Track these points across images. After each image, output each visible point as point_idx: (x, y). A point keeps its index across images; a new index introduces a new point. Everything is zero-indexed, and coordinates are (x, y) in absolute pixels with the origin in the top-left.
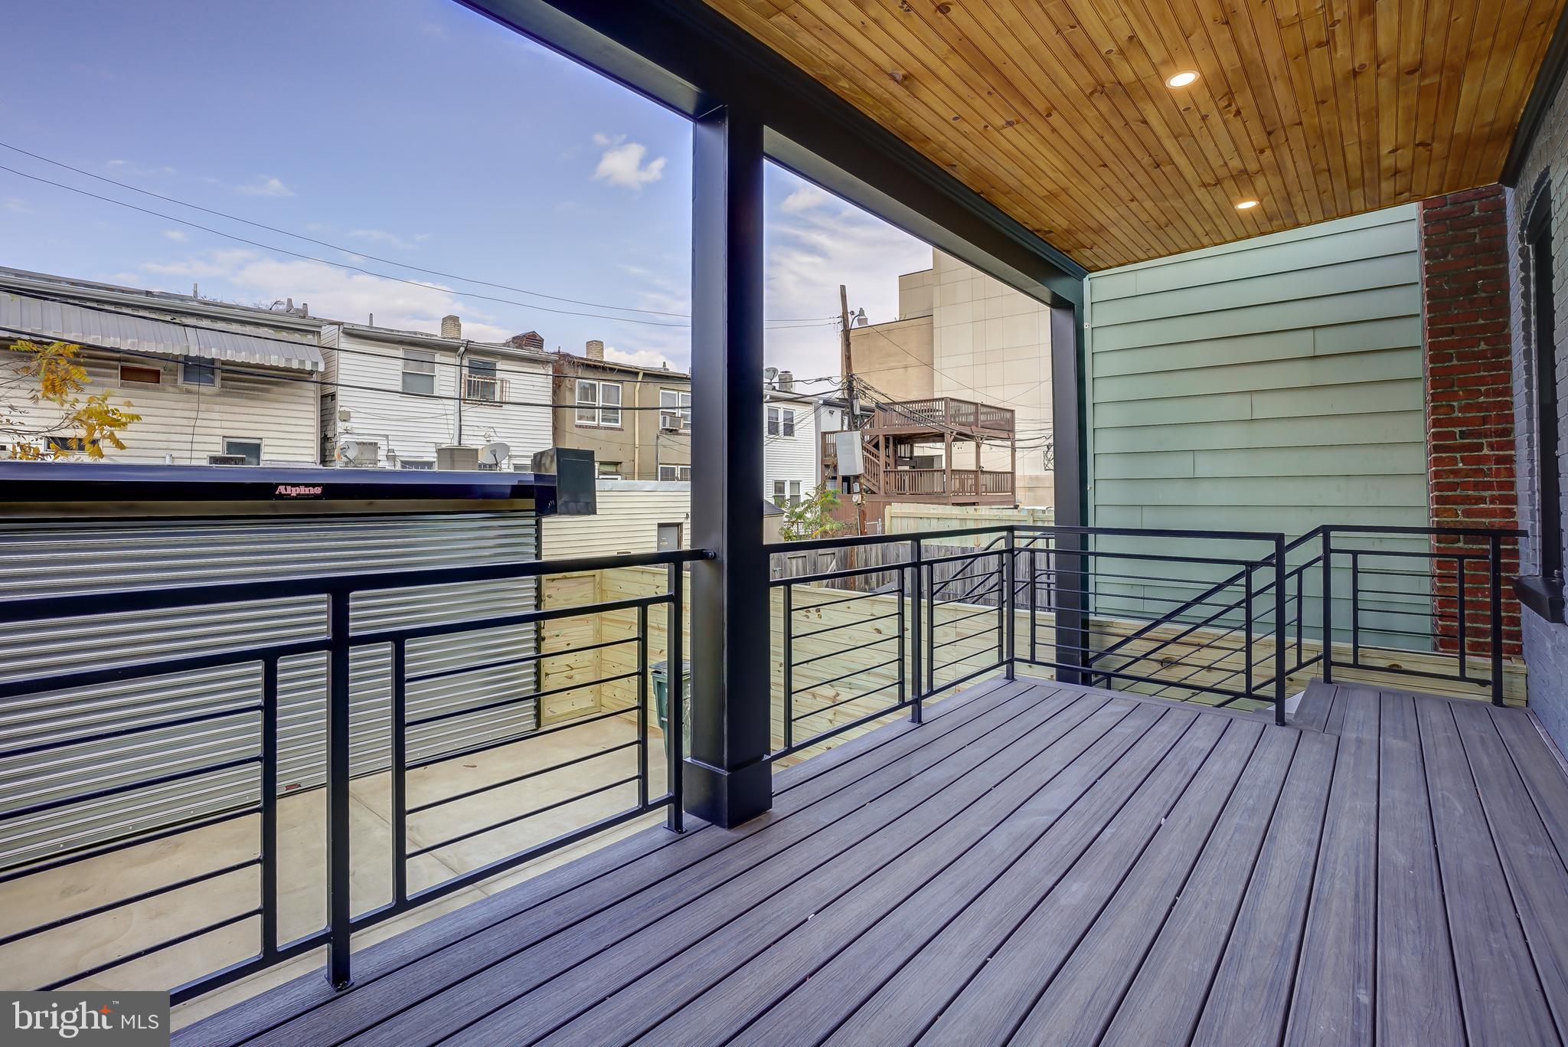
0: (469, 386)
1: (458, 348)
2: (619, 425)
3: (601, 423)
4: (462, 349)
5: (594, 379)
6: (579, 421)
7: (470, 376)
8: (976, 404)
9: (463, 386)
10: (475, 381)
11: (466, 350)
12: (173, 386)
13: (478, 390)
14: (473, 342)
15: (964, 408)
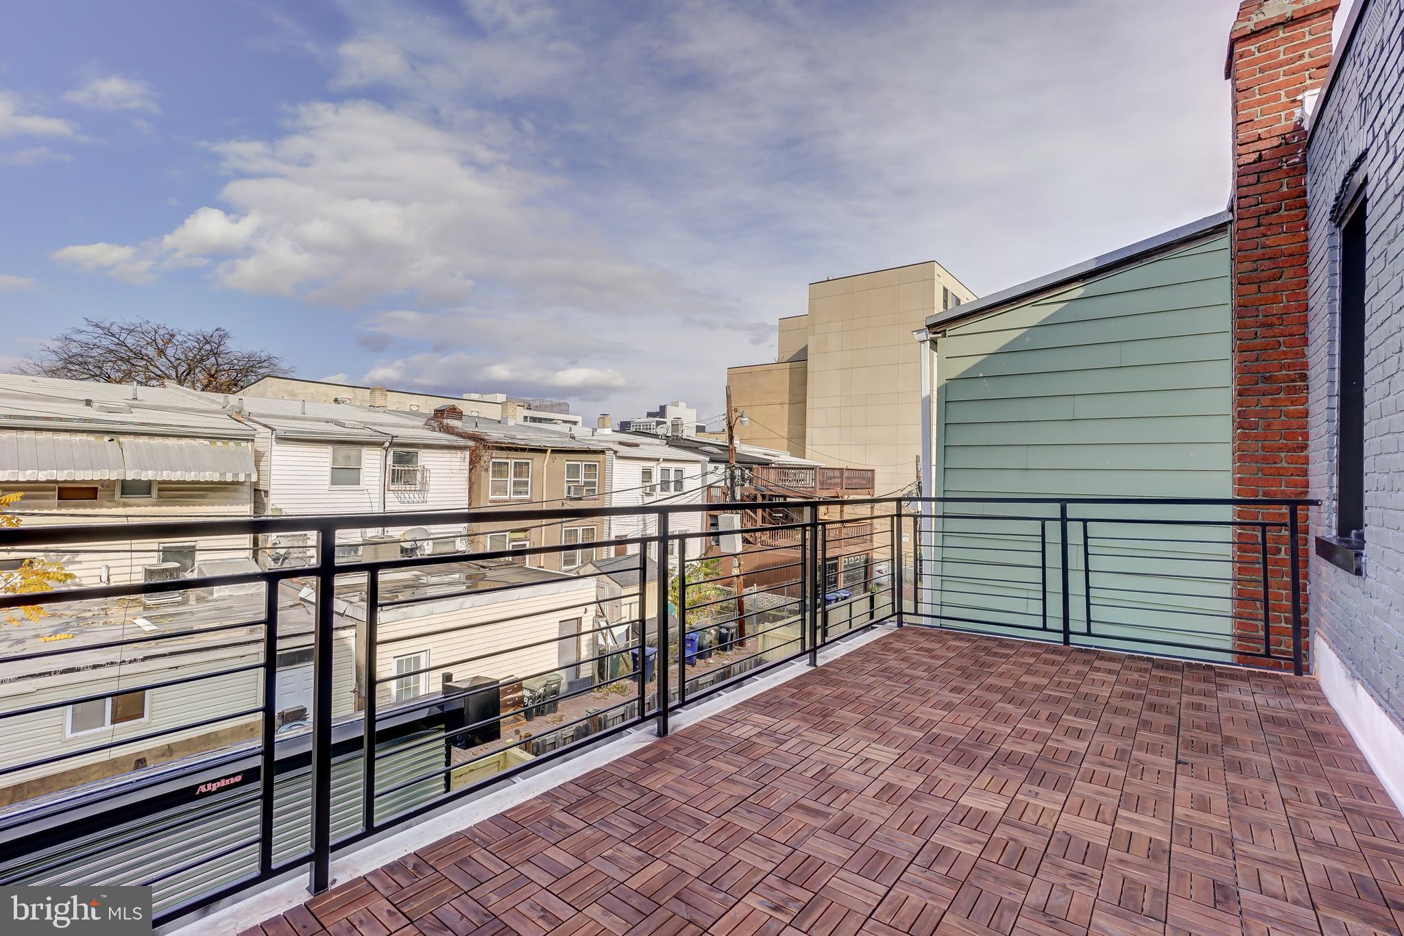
0: (394, 473)
1: (384, 443)
2: (528, 496)
3: (512, 496)
4: (387, 444)
5: (507, 458)
6: (493, 497)
7: (393, 466)
8: (842, 469)
9: (387, 475)
10: (398, 470)
11: (391, 443)
12: (111, 501)
13: (401, 477)
14: (397, 437)
15: (830, 474)
